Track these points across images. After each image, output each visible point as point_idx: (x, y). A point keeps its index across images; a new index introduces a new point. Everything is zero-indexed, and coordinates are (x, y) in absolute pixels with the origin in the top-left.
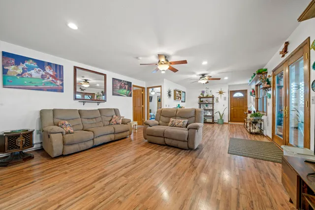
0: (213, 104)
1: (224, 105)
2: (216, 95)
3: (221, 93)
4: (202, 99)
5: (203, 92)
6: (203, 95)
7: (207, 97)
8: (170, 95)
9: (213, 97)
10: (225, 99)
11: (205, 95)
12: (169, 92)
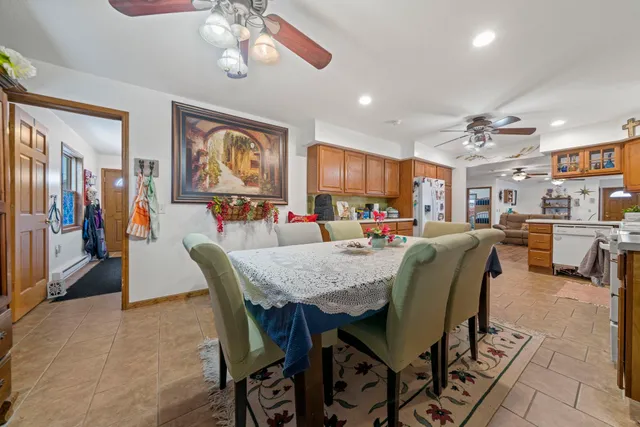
0: (569, 208)
1: (590, 211)
2: (575, 196)
3: (584, 192)
4: (547, 202)
5: (550, 191)
6: (551, 196)
7: (558, 198)
8: (500, 198)
9: (569, 198)
10: (592, 201)
11: (554, 195)
12: (501, 193)
